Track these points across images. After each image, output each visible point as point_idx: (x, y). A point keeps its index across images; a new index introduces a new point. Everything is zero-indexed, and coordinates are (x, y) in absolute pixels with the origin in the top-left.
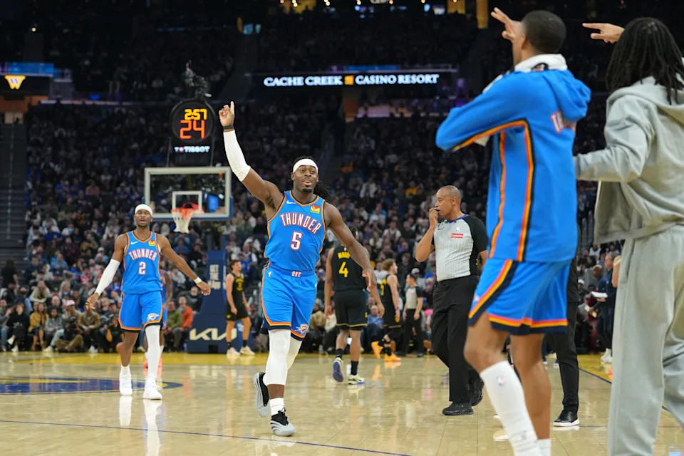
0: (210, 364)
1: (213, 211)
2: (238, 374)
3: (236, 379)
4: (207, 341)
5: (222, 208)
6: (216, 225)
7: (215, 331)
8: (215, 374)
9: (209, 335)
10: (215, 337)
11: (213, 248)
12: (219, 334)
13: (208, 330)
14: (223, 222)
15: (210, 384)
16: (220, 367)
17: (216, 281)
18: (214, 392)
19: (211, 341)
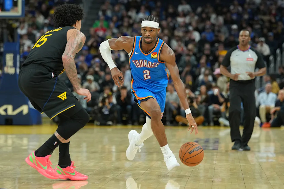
0: (6, 134)
1: (8, 10)
2: (29, 141)
3: (28, 145)
4: (3, 116)
5: (15, 8)
6: (11, 22)
7: (10, 108)
8: (10, 142)
9: (6, 110)
10: (10, 112)
11: (8, 41)
12: (14, 109)
13: (4, 107)
14: (16, 19)
15: (4, 149)
16: (14, 136)
17: (11, 67)
18: (6, 156)
19: (7, 115)
